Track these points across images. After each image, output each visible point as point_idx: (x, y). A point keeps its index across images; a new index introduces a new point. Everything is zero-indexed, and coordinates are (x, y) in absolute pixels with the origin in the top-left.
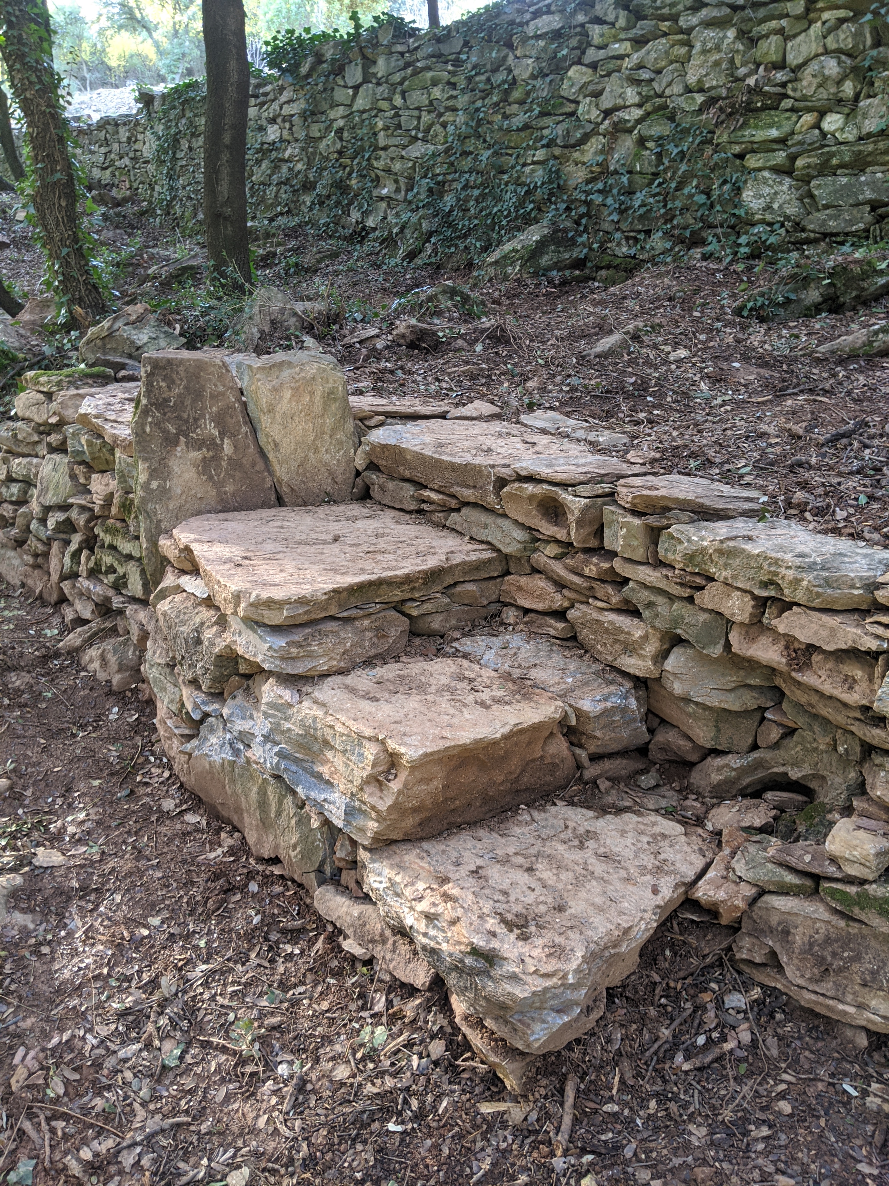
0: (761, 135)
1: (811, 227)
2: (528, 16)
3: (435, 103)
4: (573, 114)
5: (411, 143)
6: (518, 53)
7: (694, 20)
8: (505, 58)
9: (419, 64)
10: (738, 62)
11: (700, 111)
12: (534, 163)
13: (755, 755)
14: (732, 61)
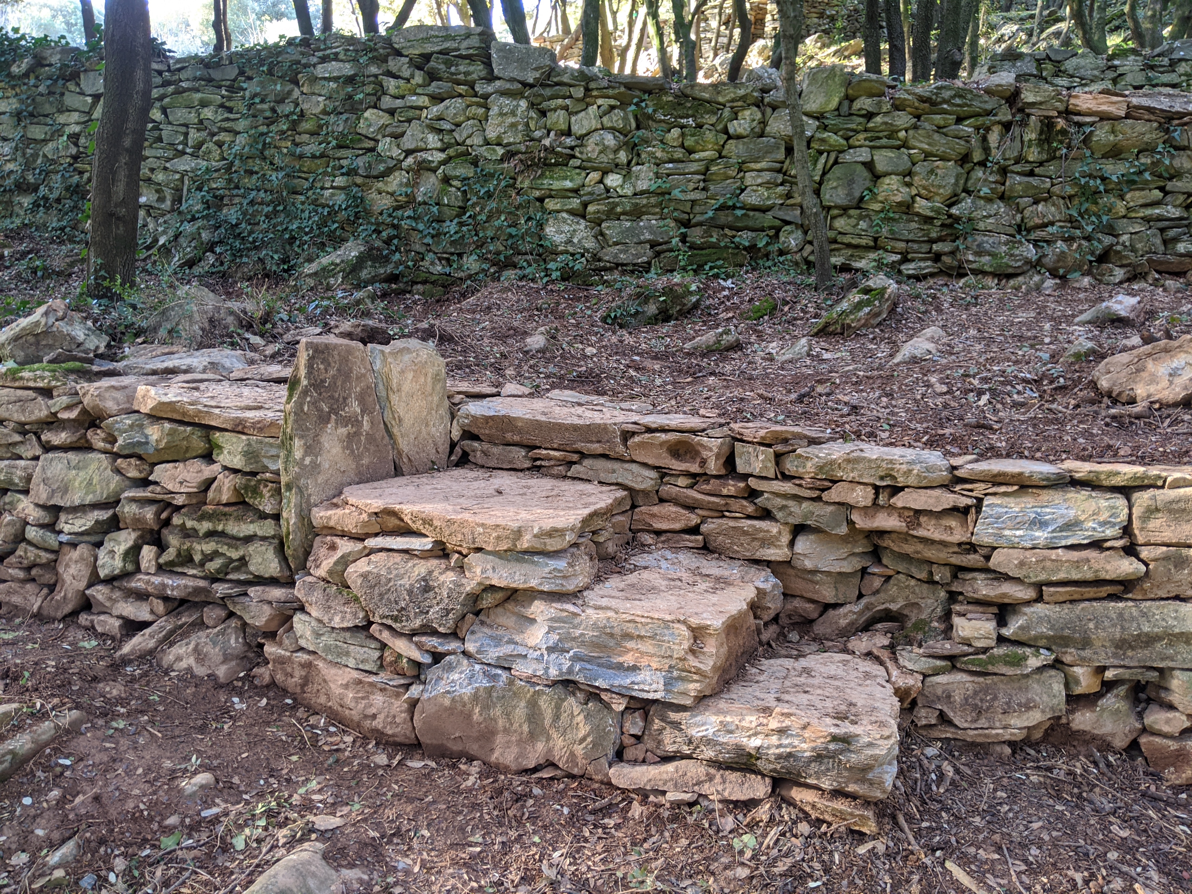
0: (557, 185)
1: (607, 258)
2: (314, 60)
3: (206, 123)
4: (372, 150)
5: (175, 157)
6: (305, 89)
7: (490, 89)
8: (290, 93)
9: (183, 84)
10: (532, 125)
11: (502, 161)
12: (332, 187)
13: (864, 601)
14: (527, 125)
